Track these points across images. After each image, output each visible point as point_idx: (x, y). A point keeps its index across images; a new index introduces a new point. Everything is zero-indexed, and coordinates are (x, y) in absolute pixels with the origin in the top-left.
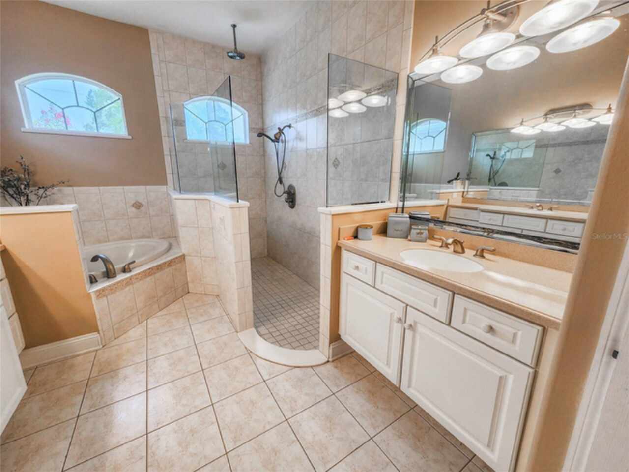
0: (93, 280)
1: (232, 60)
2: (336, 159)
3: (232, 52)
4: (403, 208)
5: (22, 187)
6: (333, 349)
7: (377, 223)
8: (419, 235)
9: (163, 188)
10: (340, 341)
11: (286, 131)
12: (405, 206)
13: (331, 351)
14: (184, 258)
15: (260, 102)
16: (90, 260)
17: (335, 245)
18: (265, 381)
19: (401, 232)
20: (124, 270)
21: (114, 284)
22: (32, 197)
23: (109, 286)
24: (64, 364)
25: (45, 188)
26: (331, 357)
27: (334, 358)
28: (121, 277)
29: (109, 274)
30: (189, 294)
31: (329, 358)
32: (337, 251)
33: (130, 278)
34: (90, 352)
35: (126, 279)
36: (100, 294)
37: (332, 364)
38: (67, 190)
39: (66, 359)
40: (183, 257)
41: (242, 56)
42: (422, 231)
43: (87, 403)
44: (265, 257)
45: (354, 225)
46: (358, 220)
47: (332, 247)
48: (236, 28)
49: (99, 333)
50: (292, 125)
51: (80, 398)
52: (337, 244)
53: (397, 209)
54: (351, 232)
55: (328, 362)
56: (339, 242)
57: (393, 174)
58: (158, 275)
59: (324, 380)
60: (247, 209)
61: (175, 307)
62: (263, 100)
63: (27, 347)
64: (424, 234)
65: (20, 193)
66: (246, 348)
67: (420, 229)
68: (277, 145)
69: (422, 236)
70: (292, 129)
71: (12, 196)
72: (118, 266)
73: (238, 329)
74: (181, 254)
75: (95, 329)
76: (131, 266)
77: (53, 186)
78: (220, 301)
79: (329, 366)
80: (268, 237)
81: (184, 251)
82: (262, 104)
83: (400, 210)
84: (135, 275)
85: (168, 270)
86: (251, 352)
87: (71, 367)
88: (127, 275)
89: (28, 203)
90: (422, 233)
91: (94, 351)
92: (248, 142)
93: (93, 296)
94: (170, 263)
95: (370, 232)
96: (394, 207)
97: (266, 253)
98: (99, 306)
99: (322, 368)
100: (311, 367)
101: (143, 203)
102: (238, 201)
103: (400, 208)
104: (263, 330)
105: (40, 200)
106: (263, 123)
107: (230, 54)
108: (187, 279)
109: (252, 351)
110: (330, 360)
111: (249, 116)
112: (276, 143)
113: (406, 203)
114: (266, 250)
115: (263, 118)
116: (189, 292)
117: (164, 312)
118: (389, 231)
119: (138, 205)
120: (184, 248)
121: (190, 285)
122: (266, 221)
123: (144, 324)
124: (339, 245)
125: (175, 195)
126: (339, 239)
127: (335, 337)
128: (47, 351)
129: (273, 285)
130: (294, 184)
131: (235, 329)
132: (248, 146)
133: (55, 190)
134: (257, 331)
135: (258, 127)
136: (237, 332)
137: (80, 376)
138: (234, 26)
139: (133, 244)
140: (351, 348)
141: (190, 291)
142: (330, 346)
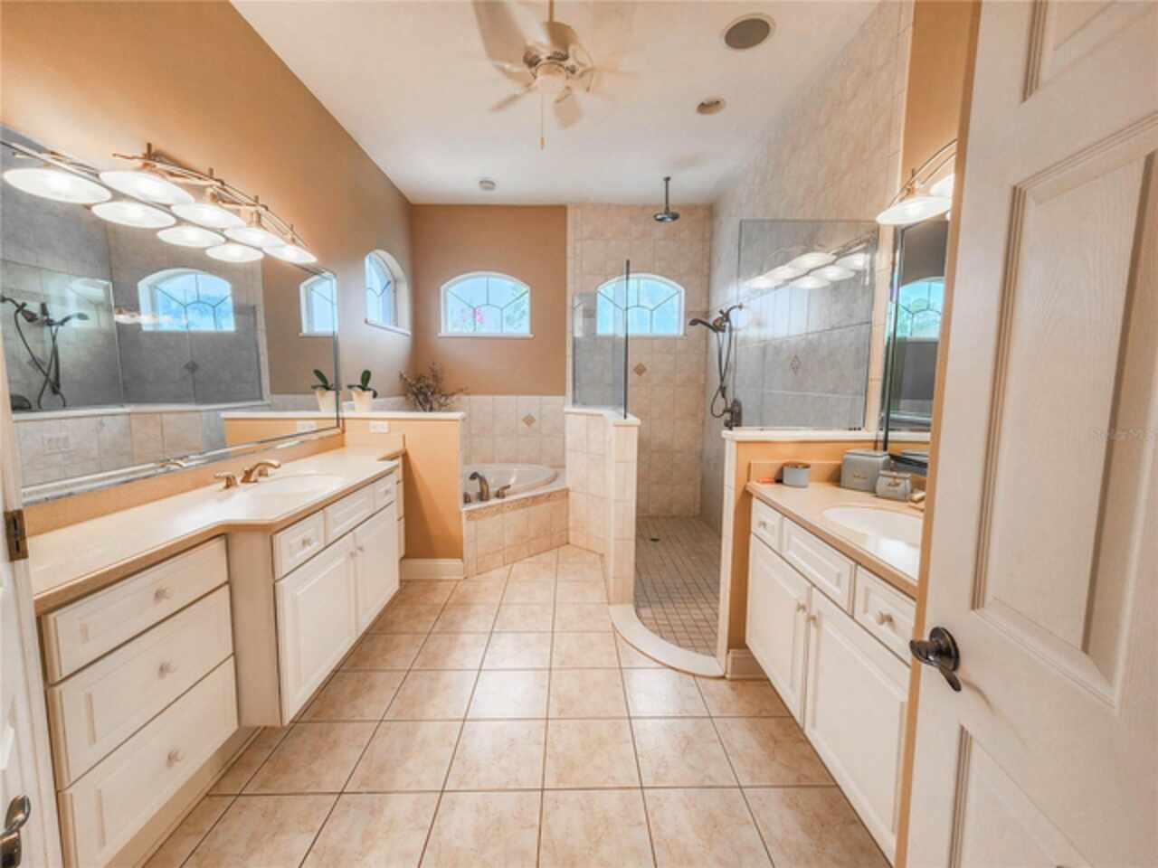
0: (467, 499)
1: (663, 223)
2: (796, 357)
3: (661, 214)
4: (886, 441)
5: (429, 393)
6: (733, 659)
7: (826, 462)
8: (891, 488)
9: (559, 399)
10: (744, 651)
11: (733, 315)
12: (890, 438)
13: (730, 660)
14: (567, 495)
15: (706, 271)
16: (467, 478)
17: (741, 489)
18: (621, 668)
19: (864, 481)
20: (498, 495)
21: (485, 508)
22: (435, 405)
23: (480, 508)
24: (430, 584)
25: (447, 396)
26: (729, 671)
27: (735, 676)
28: (494, 501)
29: (483, 496)
30: (568, 546)
31: (726, 672)
32: (746, 497)
33: (502, 504)
34: (451, 580)
35: (498, 504)
36: (471, 515)
37: (730, 683)
38: (465, 398)
39: (431, 581)
40: (565, 493)
41: (675, 217)
42: (898, 481)
43: (439, 624)
44: (694, 517)
45: (776, 462)
46: (787, 454)
47: (736, 490)
48: (670, 183)
49: (463, 561)
50: (744, 304)
51: (434, 619)
52: (745, 488)
53: (876, 442)
54: (772, 473)
55: (723, 678)
56: (749, 484)
57: (871, 384)
58: (533, 509)
59: (705, 698)
60: (636, 429)
61: (546, 557)
62: (710, 268)
63: (406, 557)
64: (902, 485)
65: (427, 400)
66: (613, 625)
67: (895, 477)
68: (721, 338)
69: (897, 488)
70: (743, 310)
71: (421, 404)
72: (493, 490)
73: (612, 601)
74: (563, 487)
75: (461, 556)
76: (506, 491)
77: (453, 394)
78: (602, 562)
79: (722, 683)
80: (703, 482)
81: (569, 484)
82: (709, 276)
83: (880, 445)
84: (507, 502)
85: (544, 506)
86: (618, 632)
87: (435, 589)
88: (499, 501)
89: (431, 409)
90: (897, 485)
91: (456, 580)
92: (681, 333)
93: (464, 517)
94: (549, 496)
95: (803, 475)
96: (870, 438)
97: (698, 512)
98: (467, 528)
99: (712, 682)
100: (694, 675)
101: (536, 417)
102: (625, 417)
103: (880, 441)
104: (646, 612)
105: (442, 408)
106: (708, 303)
107: (659, 217)
108: (567, 522)
109: (620, 631)
110: (728, 676)
111: (686, 294)
112: (720, 334)
113: (890, 433)
114: (698, 506)
115: (708, 295)
116: (568, 543)
117: (533, 559)
118: (846, 477)
119: (529, 420)
120: (569, 480)
121: (571, 533)
122: (701, 457)
123: (508, 567)
124: (748, 489)
125: (569, 408)
126: (748, 480)
127: (738, 641)
128: (422, 566)
129: (691, 560)
130: (741, 398)
131: (608, 599)
132: (681, 339)
133: (455, 398)
134: (637, 611)
135: (698, 309)
136: (609, 603)
137: (439, 598)
138: (667, 179)
139: (515, 469)
140: (762, 671)
141: (571, 540)
142: (728, 652)
